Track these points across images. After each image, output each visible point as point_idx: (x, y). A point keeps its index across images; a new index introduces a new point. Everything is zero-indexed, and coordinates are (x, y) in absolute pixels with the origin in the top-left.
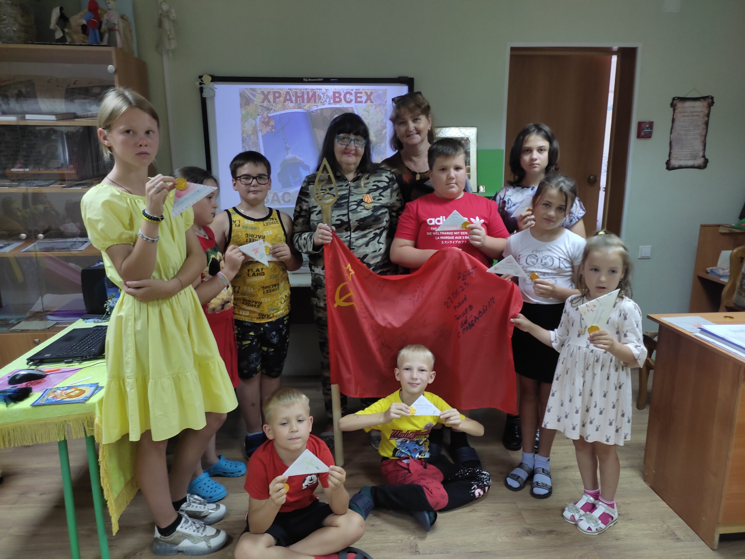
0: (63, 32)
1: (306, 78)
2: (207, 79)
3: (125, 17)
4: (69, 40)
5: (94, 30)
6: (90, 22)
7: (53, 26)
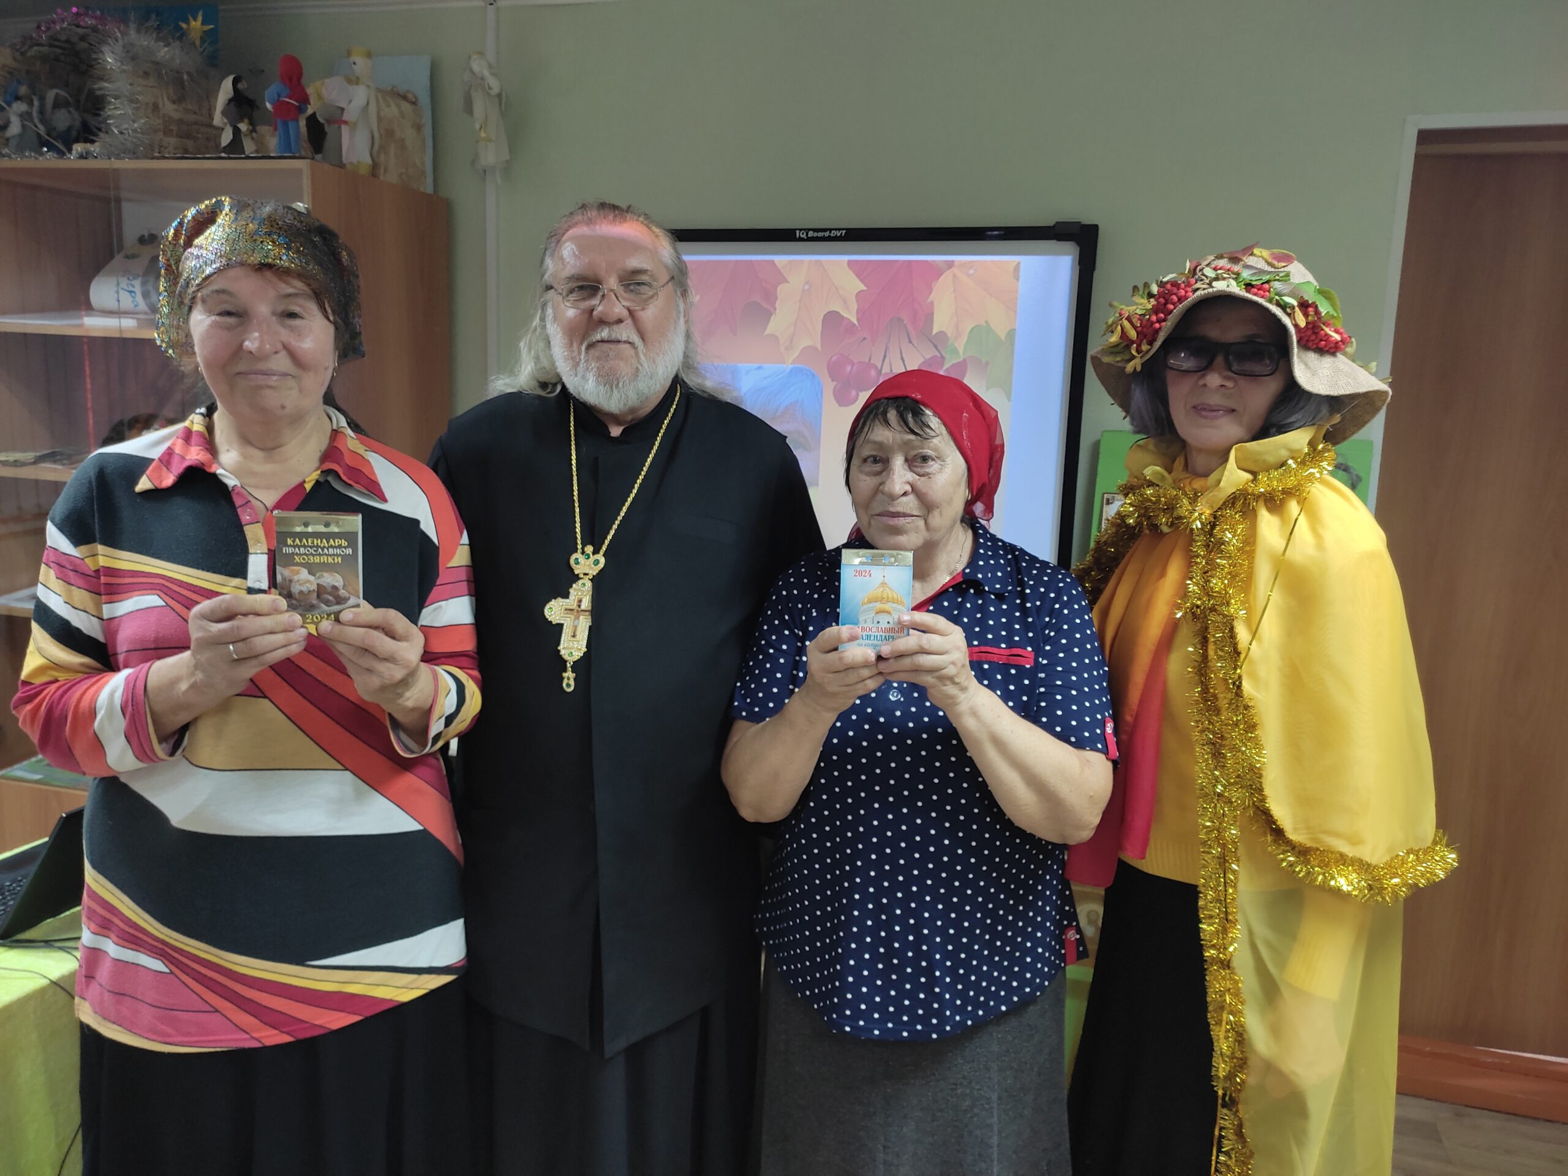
0: (237, 131)
1: (800, 230)
3: (410, 96)
4: (249, 146)
5: (286, 124)
6: (279, 105)
7: (218, 119)
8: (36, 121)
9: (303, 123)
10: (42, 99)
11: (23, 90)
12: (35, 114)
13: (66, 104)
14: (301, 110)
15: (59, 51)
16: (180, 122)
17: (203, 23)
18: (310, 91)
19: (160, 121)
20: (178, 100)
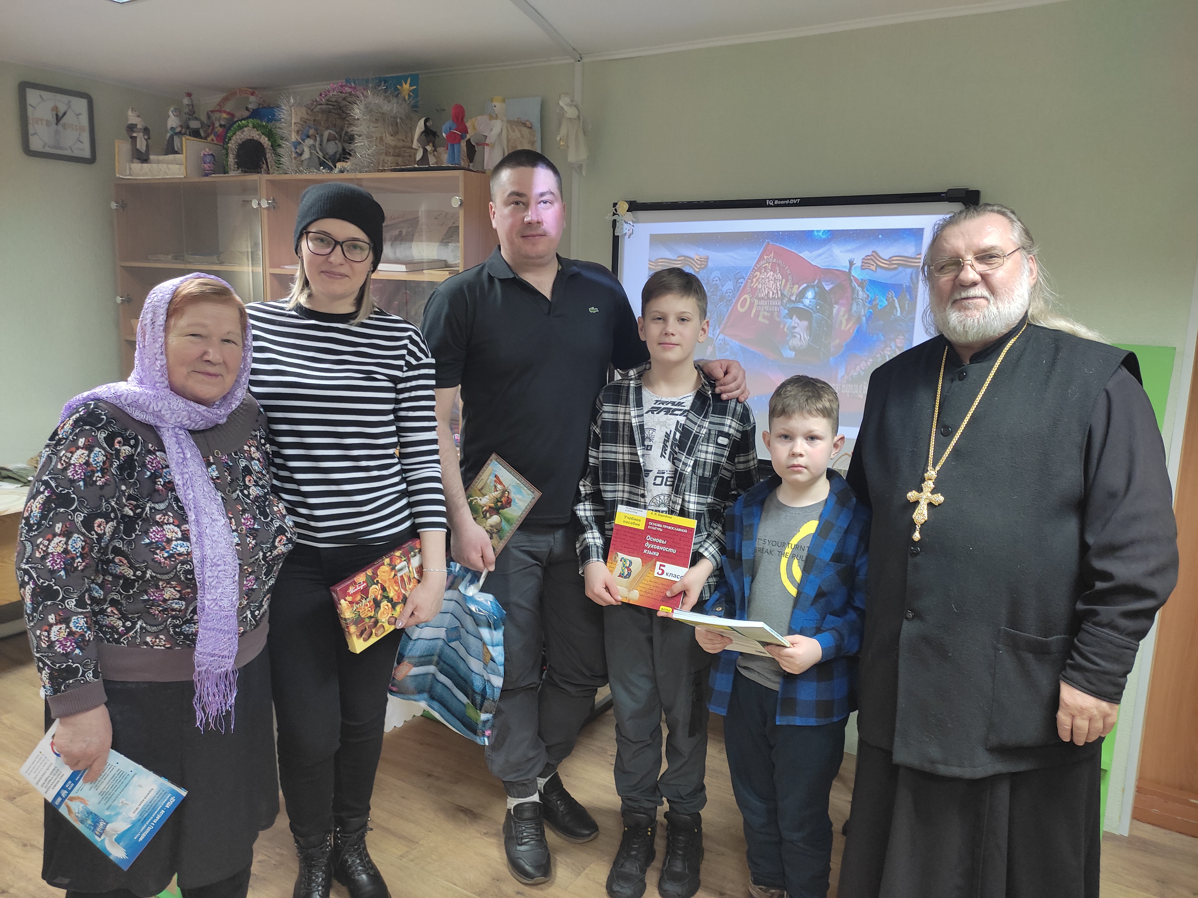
0: (425, 151)
1: (769, 200)
2: (623, 207)
3: (528, 123)
4: (432, 161)
5: (453, 146)
6: (451, 135)
7: (415, 145)
8: (318, 150)
9: (463, 144)
10: (322, 136)
11: (312, 132)
12: (317, 146)
13: (335, 139)
14: (462, 137)
15: (332, 107)
16: (395, 147)
17: (410, 86)
18: (468, 124)
19: (384, 148)
20: (395, 134)
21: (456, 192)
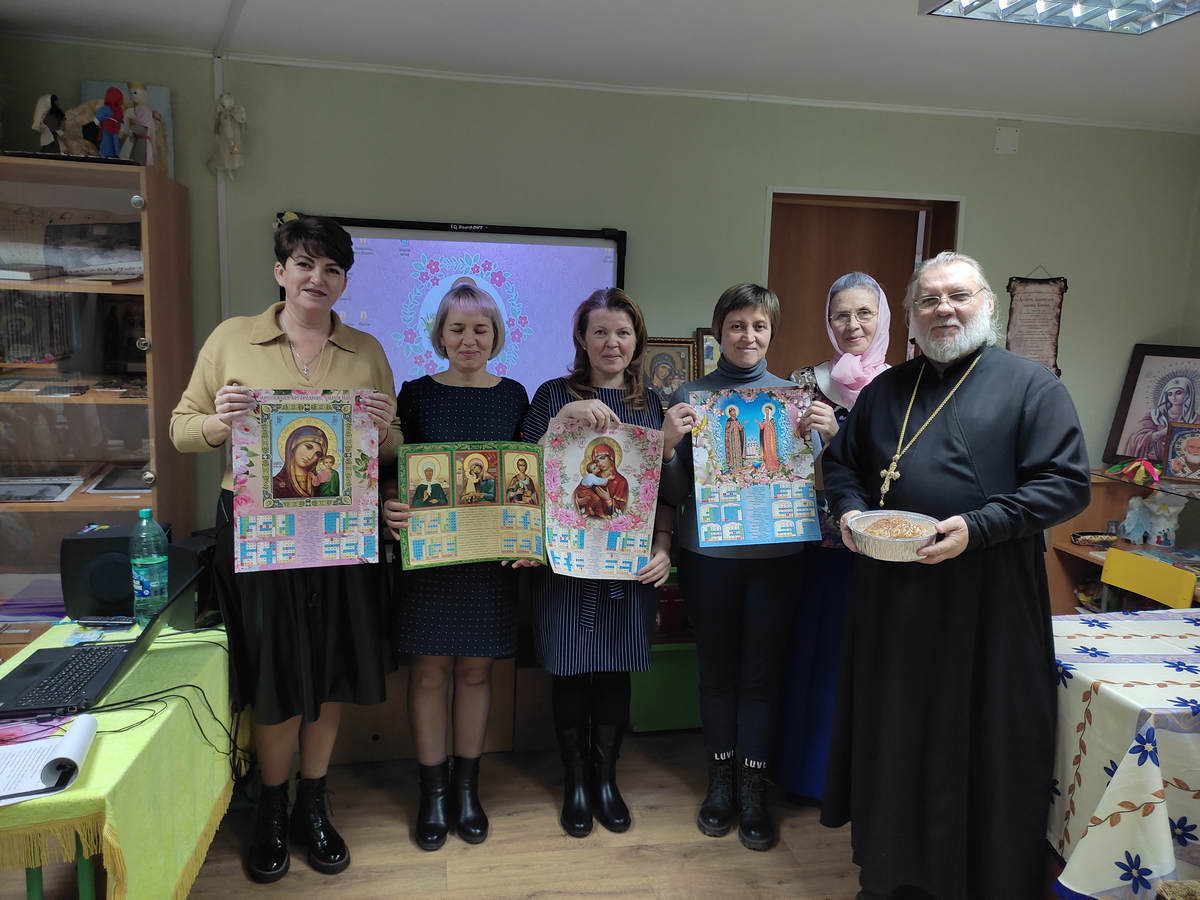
0: (55, 135)
1: (454, 224)
4: (62, 147)
5: (111, 136)
6: (106, 122)
14: (119, 126)
21: (136, 189)
